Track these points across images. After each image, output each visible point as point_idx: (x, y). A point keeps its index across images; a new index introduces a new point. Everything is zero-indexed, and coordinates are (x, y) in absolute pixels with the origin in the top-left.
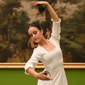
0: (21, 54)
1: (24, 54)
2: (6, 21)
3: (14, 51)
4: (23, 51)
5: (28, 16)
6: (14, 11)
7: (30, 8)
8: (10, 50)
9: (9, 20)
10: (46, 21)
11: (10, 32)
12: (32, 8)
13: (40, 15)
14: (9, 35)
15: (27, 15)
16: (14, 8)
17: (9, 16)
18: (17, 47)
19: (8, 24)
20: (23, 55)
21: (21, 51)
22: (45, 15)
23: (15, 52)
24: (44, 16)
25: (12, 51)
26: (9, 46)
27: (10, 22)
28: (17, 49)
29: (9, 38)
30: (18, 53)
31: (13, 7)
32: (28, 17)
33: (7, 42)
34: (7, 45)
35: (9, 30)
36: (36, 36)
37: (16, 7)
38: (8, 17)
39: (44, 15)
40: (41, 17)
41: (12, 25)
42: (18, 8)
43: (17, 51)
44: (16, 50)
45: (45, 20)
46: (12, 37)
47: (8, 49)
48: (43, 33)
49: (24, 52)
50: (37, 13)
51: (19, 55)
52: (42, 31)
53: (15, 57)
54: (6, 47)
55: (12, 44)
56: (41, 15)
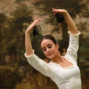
0: (32, 78)
1: (36, 78)
2: (15, 39)
3: (24, 75)
4: (34, 75)
5: (41, 33)
6: (24, 27)
7: (43, 24)
8: (19, 74)
9: (18, 38)
10: (63, 40)
11: (19, 52)
12: (46, 24)
13: (55, 32)
14: (17, 55)
15: (39, 32)
16: (24, 24)
17: (19, 32)
18: (27, 70)
19: (17, 42)
20: (34, 80)
21: (32, 75)
22: (62, 32)
23: (25, 77)
24: (60, 34)
25: (22, 74)
26: (17, 69)
27: (19, 40)
28: (27, 72)
29: (18, 60)
30: (29, 77)
31: (24, 22)
32: (41, 35)
33: (16, 64)
34: (15, 68)
35: (18, 50)
36: (50, 50)
37: (27, 23)
38: (17, 34)
39: (60, 32)
40: (57, 35)
41: (22, 44)
42: (29, 24)
43: (28, 75)
44: (26, 74)
45: (61, 38)
46: (21, 59)
47: (16, 73)
48: (58, 47)
49: (36, 76)
50: (52, 30)
51: (29, 80)
52: (58, 45)
53: (26, 82)
54: (15, 70)
55: (22, 67)
56: (57, 32)
